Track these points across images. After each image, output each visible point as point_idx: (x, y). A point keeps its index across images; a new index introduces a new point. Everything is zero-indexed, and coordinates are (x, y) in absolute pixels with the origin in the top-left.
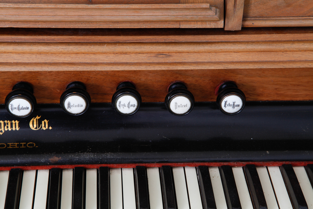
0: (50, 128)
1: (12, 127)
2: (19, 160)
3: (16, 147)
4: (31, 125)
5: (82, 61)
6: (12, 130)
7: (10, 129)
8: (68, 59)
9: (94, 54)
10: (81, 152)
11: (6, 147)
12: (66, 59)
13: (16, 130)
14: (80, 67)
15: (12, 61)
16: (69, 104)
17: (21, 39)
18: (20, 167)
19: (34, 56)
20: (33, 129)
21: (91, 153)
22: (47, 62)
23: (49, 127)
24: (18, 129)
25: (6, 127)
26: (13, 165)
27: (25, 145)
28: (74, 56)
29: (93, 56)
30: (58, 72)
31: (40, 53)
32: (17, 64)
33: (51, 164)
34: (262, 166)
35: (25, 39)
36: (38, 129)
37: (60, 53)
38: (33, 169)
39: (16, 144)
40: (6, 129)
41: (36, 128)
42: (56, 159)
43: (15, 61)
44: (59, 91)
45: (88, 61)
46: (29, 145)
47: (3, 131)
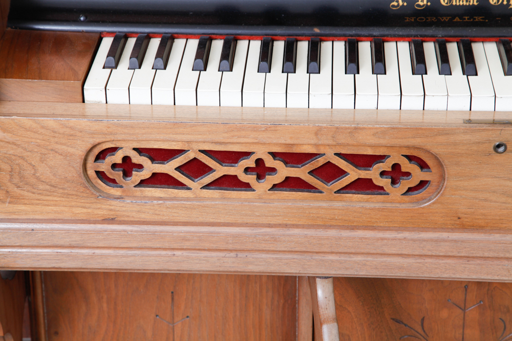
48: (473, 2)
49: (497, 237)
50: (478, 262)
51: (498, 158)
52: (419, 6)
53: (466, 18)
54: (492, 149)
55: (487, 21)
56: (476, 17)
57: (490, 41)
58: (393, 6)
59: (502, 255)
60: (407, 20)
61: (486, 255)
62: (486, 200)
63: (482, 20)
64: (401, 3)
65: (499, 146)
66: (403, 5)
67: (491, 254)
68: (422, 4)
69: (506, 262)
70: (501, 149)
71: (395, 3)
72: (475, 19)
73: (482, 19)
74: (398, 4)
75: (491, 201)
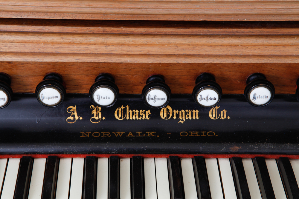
0: (229, 118)
1: (192, 116)
2: (201, 147)
3: (197, 136)
4: (210, 115)
5: (271, 54)
6: (192, 119)
7: (190, 118)
8: (257, 52)
9: (284, 46)
10: (261, 142)
11: (188, 136)
12: (256, 52)
13: (196, 119)
14: (270, 59)
15: (204, 53)
16: (255, 96)
17: (212, 32)
18: (202, 155)
19: (225, 49)
20: (213, 118)
21: (271, 144)
22: (237, 54)
23: (227, 117)
24: (198, 118)
25: (187, 116)
27: (205, 134)
28: (263, 48)
29: (282, 49)
30: (242, 64)
31: (231, 46)
32: (209, 56)
33: (231, 153)
35: (216, 32)
36: (217, 119)
37: (250, 46)
38: (214, 157)
39: (197, 132)
40: (187, 118)
41: (215, 118)
42: (236, 148)
43: (207, 53)
44: (239, 82)
45: (278, 53)
46: (209, 134)
47: (184, 120)
48: (145, 117)
52: (94, 120)
55: (158, 136)
56: (148, 132)
57: (161, 157)
58: (70, 120)
60: (83, 136)
63: (153, 136)
64: (77, 118)
66: (79, 119)
68: (97, 118)
71: (71, 118)
72: (147, 134)
73: (153, 134)
74: (75, 118)
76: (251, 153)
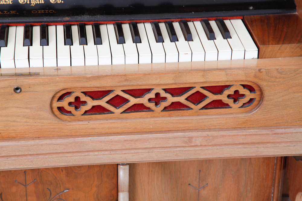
0: (63, 2)
1: (39, 1)
2: (45, 19)
3: (43, 12)
4: (51, 0)
6: (40, 3)
7: (38, 3)
10: (82, 15)
11: (37, 13)
13: (42, 3)
18: (46, 23)
20: (52, 2)
21: (88, 15)
23: (61, 1)
25: (36, 1)
26: (42, 22)
27: (48, 11)
33: (64, 22)
34: (190, 21)
36: (55, 2)
38: (54, 25)
39: (43, 11)
40: (36, 3)
41: (54, 2)
42: (67, 19)
46: (50, 11)
47: (35, 4)
48: (9, 2)
49: (23, 143)
50: (14, 158)
51: (17, 96)
53: (5, 12)
54: (13, 91)
55: (18, 13)
56: (11, 11)
57: (20, 25)
59: (27, 153)
61: (17, 154)
62: (14, 121)
63: (14, 13)
65: (17, 89)
67: (20, 153)
69: (30, 157)
70: (19, 91)
72: (11, 12)
73: (15, 12)
75: (17, 122)
76: (77, 21)
